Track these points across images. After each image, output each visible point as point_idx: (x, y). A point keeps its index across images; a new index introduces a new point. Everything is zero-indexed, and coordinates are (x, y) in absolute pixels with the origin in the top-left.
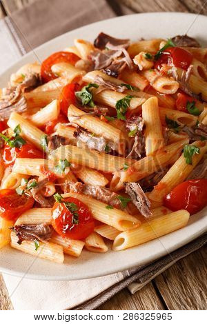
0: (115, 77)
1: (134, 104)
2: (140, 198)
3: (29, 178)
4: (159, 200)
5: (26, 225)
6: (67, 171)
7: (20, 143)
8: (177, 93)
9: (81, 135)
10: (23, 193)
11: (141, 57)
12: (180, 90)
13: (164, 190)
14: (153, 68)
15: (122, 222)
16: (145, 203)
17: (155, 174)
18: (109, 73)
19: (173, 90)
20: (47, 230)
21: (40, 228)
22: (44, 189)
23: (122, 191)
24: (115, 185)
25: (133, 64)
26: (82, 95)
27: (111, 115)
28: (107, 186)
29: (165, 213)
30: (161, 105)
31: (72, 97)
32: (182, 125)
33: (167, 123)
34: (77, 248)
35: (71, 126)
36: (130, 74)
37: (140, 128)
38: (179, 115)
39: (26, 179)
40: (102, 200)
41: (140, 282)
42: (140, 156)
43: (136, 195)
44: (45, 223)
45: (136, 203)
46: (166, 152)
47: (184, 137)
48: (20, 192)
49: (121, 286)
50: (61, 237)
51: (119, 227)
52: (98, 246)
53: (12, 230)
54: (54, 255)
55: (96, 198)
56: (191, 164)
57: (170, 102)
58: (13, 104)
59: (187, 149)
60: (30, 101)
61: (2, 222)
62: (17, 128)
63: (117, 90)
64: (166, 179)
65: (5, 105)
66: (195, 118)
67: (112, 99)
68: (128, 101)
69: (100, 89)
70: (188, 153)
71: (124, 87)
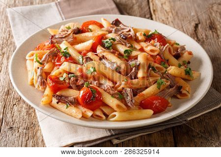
0: (125, 39)
1: (134, 53)
2: (129, 98)
3: (69, 73)
4: (139, 101)
5: (62, 96)
9: (103, 60)
10: (64, 80)
11: (141, 34)
12: (158, 55)
13: (142, 97)
14: (145, 41)
15: (118, 106)
16: (132, 101)
17: (138, 89)
18: (122, 37)
19: (155, 54)
20: (74, 101)
21: (71, 99)
22: (77, 80)
23: (120, 92)
24: (116, 88)
25: (136, 35)
26: (107, 42)
27: (120, 56)
28: (113, 87)
29: (140, 109)
30: (147, 59)
31: (100, 41)
32: (157, 71)
33: (149, 67)
34: (89, 113)
35: (97, 55)
36: (132, 41)
37: (138, 64)
38: (157, 65)
39: (67, 74)
40: (109, 93)
41: (119, 140)
42: (133, 78)
43: (128, 96)
44: (74, 97)
45: (127, 100)
47: (157, 75)
48: (62, 79)
49: (109, 139)
50: (81, 106)
51: (115, 108)
52: (101, 115)
53: (54, 96)
54: (76, 113)
55: (106, 91)
56: (159, 89)
57: (152, 59)
58: (66, 37)
59: (159, 81)
60: (75, 38)
61: (48, 91)
62: (66, 48)
63: (126, 45)
64: (144, 92)
65: (60, 36)
66: (165, 69)
67: (122, 49)
68: (131, 52)
69: (116, 42)
70: (159, 83)
71: (129, 45)
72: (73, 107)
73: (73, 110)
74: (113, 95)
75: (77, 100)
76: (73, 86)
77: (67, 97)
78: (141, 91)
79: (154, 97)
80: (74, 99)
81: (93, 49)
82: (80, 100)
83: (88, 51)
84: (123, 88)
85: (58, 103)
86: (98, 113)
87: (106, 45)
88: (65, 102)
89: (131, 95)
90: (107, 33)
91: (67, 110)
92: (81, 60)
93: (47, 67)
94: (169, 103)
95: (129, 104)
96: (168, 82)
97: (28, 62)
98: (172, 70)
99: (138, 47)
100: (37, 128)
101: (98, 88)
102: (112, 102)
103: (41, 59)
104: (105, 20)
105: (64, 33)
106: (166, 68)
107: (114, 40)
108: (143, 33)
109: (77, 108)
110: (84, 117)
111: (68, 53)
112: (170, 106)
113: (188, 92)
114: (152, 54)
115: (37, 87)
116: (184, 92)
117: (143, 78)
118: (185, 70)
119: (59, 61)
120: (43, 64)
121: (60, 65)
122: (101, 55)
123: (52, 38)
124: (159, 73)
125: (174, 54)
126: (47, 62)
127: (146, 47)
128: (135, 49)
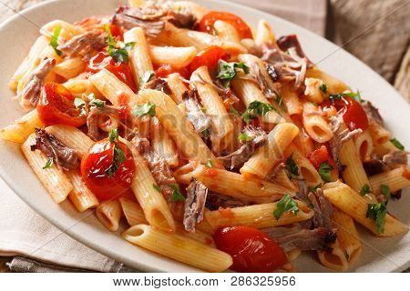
0: (273, 80)
1: (271, 117)
2: (195, 207)
3: (99, 95)
4: (214, 225)
5: (54, 138)
6: (145, 119)
7: (121, 58)
8: (322, 144)
9: (190, 100)
10: (81, 107)
11: (316, 83)
12: (327, 144)
13: (227, 219)
14: (318, 105)
15: (157, 213)
16: (197, 216)
17: (231, 198)
18: (270, 72)
19: (321, 139)
20: (72, 160)
21: (67, 152)
22: (106, 118)
23: (183, 186)
24: (182, 173)
25: (303, 82)
26: (226, 67)
27: (237, 108)
28: (173, 169)
29: (208, 243)
30: (295, 142)
32: (301, 177)
33: (288, 163)
34: (87, 201)
35: (187, 85)
36: (291, 92)
37: (257, 140)
38: (306, 164)
40: (155, 176)
43: (195, 201)
44: (76, 151)
45: (188, 208)
46: (262, 185)
47: (294, 187)
48: (78, 103)
50: (80, 178)
52: (110, 218)
53: (37, 130)
54: (58, 186)
55: (151, 169)
56: (277, 218)
58: (147, 20)
59: (287, 200)
60: (167, 33)
61: (33, 116)
62: (131, 44)
63: (265, 92)
64: (238, 211)
65: (138, 15)
67: (251, 95)
68: (267, 110)
69: (247, 77)
70: (283, 205)
71: (274, 95)
72: (60, 171)
73: (55, 178)
74: (159, 185)
75: (79, 161)
76: (91, 130)
77: (62, 145)
79: (257, 230)
80: (75, 155)
81: (187, 71)
83: (174, 70)
84: (193, 180)
85: (33, 148)
86: (108, 210)
87: (223, 73)
88: (47, 153)
89: (201, 203)
90: (246, 50)
91: (43, 173)
93: (66, 64)
95: (186, 222)
96: (307, 212)
98: (336, 191)
99: (292, 107)
102: (149, 197)
104: (267, 26)
106: (326, 181)
107: (246, 69)
108: (322, 83)
109: (70, 177)
110: (71, 202)
113: (347, 256)
114: (316, 137)
115: (18, 95)
116: (338, 252)
117: (254, 176)
118: (369, 206)
120: (64, 57)
121: (94, 72)
123: (117, 12)
124: (300, 183)
125: (368, 159)
126: (74, 56)
127: (310, 115)
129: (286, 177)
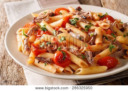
0: (85, 19)
1: (92, 28)
2: (90, 58)
4: (97, 60)
5: (42, 58)
6: (64, 42)
8: (108, 29)
9: (71, 32)
11: (96, 15)
12: (109, 29)
13: (99, 57)
14: (99, 20)
15: (82, 64)
16: (91, 60)
17: (96, 52)
18: (83, 17)
20: (51, 61)
21: (48, 59)
23: (83, 54)
24: (80, 52)
25: (92, 17)
26: (73, 21)
27: (82, 29)
28: (78, 51)
30: (102, 32)
31: (68, 20)
32: (109, 39)
33: (103, 36)
34: (62, 69)
35: (66, 29)
37: (95, 34)
38: (108, 35)
39: (45, 42)
40: (75, 55)
42: (92, 44)
43: (88, 56)
45: (88, 59)
46: (102, 45)
47: (110, 42)
48: (42, 46)
50: (55, 64)
51: (80, 65)
52: (70, 71)
53: (36, 58)
54: (52, 69)
55: (73, 53)
56: (111, 51)
57: (104, 32)
58: (44, 18)
60: (50, 19)
61: (32, 55)
62: (44, 25)
63: (86, 22)
64: (100, 54)
65: (40, 18)
66: (114, 38)
67: (83, 25)
68: (90, 27)
69: (79, 21)
70: (111, 47)
71: (88, 22)
72: (50, 65)
73: (50, 67)
74: (78, 56)
75: (53, 60)
76: (50, 51)
77: (45, 58)
78: (98, 54)
79: (108, 57)
80: (50, 59)
81: (63, 25)
82: (55, 60)
83: (59, 27)
84: (85, 51)
85: (39, 62)
86: (68, 69)
87: (72, 22)
88: (44, 62)
89: (91, 56)
90: (73, 15)
91: (45, 68)
92: (55, 33)
93: (31, 38)
94: (118, 62)
95: (90, 62)
96: (117, 47)
97: (18, 36)
98: (120, 39)
100: (24, 81)
101: (67, 51)
102: (78, 61)
103: (26, 33)
104: (71, 7)
105: (42, 15)
107: (77, 19)
108: (98, 14)
109: (53, 65)
110: (58, 72)
111: (46, 29)
112: (119, 64)
114: (105, 28)
115: (24, 52)
117: (99, 44)
119: (39, 34)
120: (28, 37)
121: (40, 37)
122: (69, 29)
123: (34, 20)
124: (110, 41)
125: (120, 28)
126: (31, 35)
127: (101, 23)
128: (93, 25)
129: (107, 40)
